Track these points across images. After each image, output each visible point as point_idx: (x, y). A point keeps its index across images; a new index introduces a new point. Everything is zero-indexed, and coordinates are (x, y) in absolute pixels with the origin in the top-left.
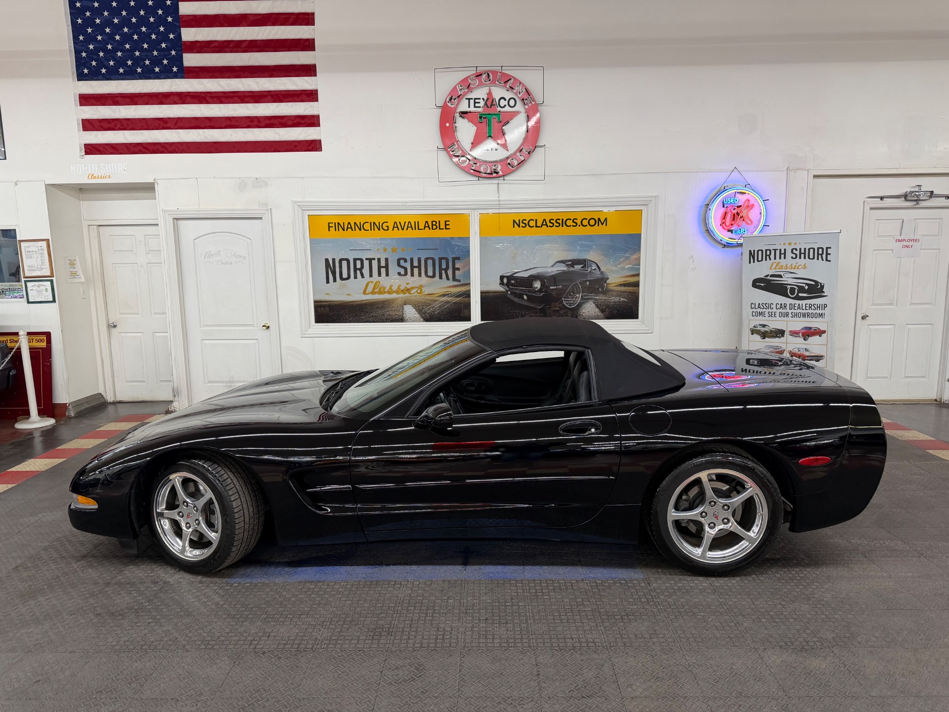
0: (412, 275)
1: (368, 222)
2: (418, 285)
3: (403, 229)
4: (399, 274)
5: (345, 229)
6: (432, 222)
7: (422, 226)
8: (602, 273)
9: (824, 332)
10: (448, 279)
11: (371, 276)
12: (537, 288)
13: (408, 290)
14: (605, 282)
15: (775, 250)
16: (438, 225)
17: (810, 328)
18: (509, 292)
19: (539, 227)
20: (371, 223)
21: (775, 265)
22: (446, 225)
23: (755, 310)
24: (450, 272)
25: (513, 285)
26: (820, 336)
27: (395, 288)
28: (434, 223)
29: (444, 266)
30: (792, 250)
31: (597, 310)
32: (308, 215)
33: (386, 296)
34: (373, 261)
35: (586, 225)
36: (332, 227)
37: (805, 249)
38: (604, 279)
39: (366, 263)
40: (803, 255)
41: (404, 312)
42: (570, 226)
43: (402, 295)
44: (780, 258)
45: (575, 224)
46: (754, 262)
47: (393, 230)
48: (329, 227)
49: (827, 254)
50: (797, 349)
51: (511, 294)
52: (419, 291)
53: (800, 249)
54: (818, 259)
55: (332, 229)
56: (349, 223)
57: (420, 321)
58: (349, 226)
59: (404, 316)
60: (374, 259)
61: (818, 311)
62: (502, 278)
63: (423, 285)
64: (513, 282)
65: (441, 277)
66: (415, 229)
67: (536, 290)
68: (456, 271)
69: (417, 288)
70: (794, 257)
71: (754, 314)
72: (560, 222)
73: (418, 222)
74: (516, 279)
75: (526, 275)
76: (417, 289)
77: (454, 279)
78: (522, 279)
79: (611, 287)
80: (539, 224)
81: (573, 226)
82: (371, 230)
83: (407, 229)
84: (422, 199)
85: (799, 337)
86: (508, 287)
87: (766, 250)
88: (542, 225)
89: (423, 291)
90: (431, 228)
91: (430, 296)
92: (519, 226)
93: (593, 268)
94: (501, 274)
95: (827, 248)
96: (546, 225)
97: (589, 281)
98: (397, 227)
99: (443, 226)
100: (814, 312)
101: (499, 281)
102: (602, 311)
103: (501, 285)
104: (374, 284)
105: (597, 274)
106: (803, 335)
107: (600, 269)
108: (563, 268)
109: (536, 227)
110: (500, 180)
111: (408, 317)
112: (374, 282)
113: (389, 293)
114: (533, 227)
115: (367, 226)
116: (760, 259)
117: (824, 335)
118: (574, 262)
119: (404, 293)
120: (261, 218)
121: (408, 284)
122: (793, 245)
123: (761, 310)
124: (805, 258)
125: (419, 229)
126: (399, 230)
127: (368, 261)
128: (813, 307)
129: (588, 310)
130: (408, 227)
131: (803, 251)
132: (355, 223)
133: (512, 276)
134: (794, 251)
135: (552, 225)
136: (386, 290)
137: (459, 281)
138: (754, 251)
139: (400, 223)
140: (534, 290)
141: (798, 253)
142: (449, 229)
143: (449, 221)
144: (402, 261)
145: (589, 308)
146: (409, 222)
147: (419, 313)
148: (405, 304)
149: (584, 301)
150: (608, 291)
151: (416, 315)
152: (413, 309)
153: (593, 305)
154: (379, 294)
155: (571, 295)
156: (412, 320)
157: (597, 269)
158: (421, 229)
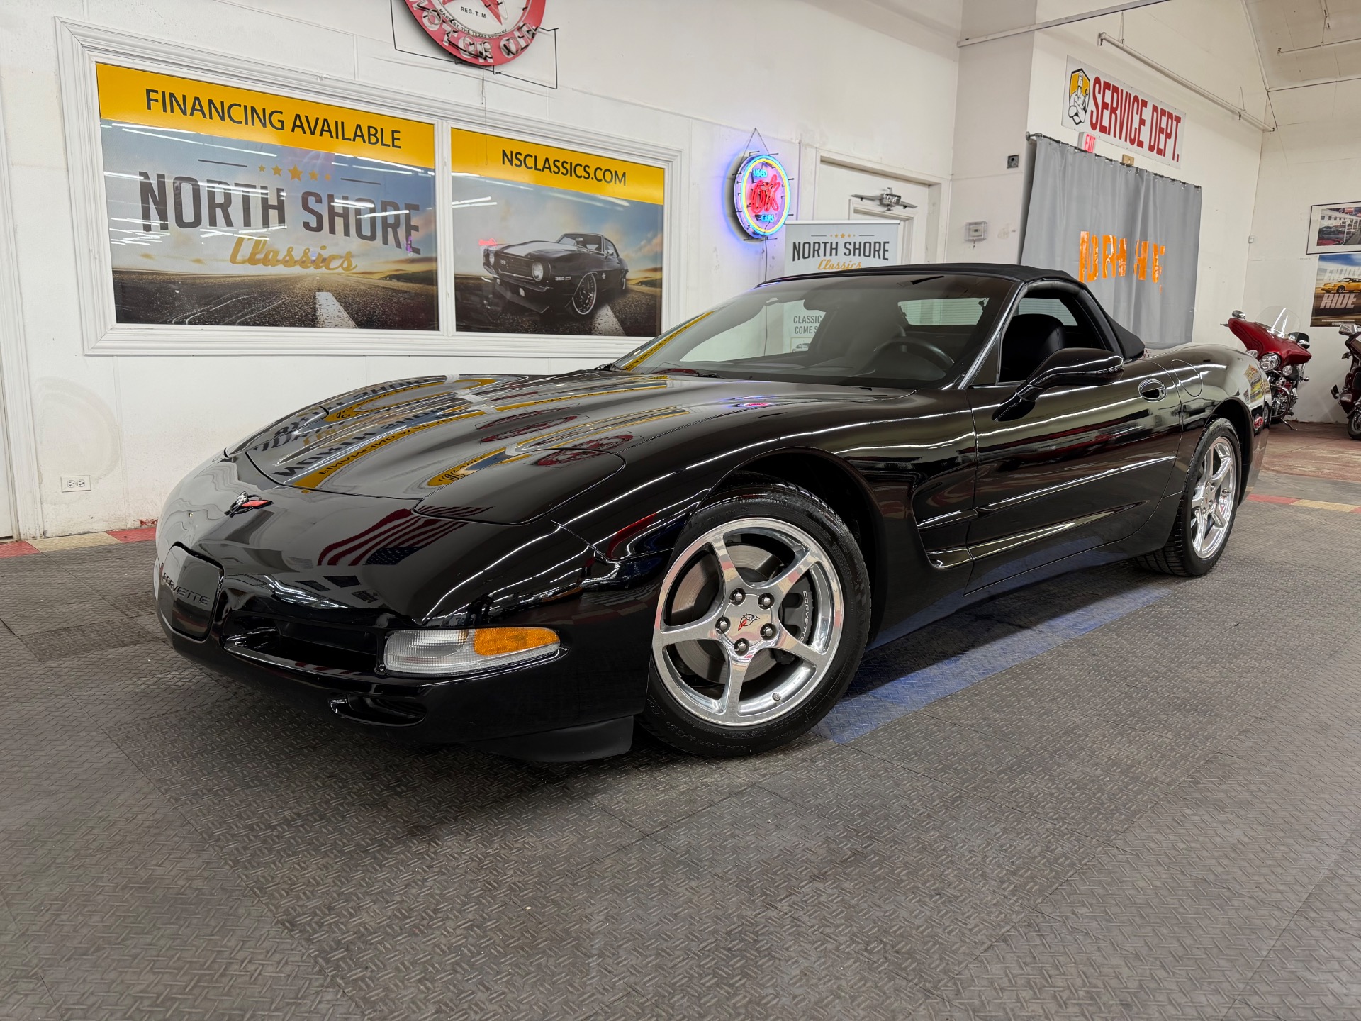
0: (332, 231)
1: (240, 106)
2: (343, 253)
3: (313, 133)
4: (306, 225)
5: (189, 111)
6: (369, 127)
7: (349, 133)
8: (620, 261)
11: (247, 223)
12: (537, 277)
13: (324, 260)
14: (624, 277)
15: (825, 243)
16: (379, 135)
18: (497, 281)
19: (539, 170)
20: (245, 107)
21: (824, 263)
22: (394, 139)
23: (799, 325)
24: (401, 232)
25: (503, 268)
27: (297, 255)
28: (373, 131)
30: (846, 243)
31: (615, 320)
32: (97, 62)
33: (280, 271)
35: (601, 180)
36: (157, 101)
37: (860, 243)
38: (623, 272)
40: (857, 251)
41: (318, 306)
42: (581, 177)
43: (311, 270)
44: (831, 255)
45: (587, 176)
46: (799, 259)
47: (293, 130)
48: (149, 100)
49: (885, 250)
51: (501, 284)
52: (345, 265)
53: (855, 243)
54: (874, 257)
55: (157, 106)
56: (197, 99)
57: (348, 327)
58: (197, 107)
59: (318, 313)
62: (487, 254)
63: (353, 253)
64: (503, 262)
65: (385, 241)
66: (337, 137)
67: (537, 280)
68: (413, 232)
69: (341, 257)
70: (848, 253)
71: (798, 330)
72: (568, 166)
73: (342, 123)
74: (509, 257)
75: (521, 252)
76: (341, 261)
77: (409, 247)
78: (517, 259)
79: (631, 285)
80: (540, 166)
81: (584, 177)
82: (246, 123)
83: (321, 135)
84: (351, 78)
86: (496, 271)
87: (814, 243)
88: (544, 167)
89: (353, 266)
90: (367, 140)
91: (368, 276)
92: (511, 162)
93: (610, 252)
94: (486, 248)
95: (885, 243)
96: (549, 168)
97: (606, 272)
98: (302, 126)
99: (388, 140)
101: (482, 260)
102: (622, 322)
103: (486, 267)
104: (253, 241)
105: (615, 262)
107: (617, 255)
108: (570, 246)
109: (536, 169)
110: (487, 74)
111: (325, 316)
112: (255, 238)
113: (288, 262)
114: (531, 168)
115: (237, 113)
116: (806, 255)
118: (586, 240)
119: (317, 267)
121: (323, 248)
122: (846, 237)
123: (806, 325)
124: (860, 255)
125: (343, 138)
126: (304, 132)
129: (604, 320)
130: (323, 130)
131: (857, 246)
132: (211, 102)
133: (502, 251)
134: (848, 246)
135: (556, 170)
136: (280, 257)
137: (417, 251)
138: (799, 243)
139: (306, 117)
140: (534, 280)
141: (851, 247)
142: (400, 147)
143: (399, 132)
144: (312, 200)
145: (606, 316)
146: (326, 120)
147: (346, 309)
148: (319, 290)
149: (599, 305)
150: (627, 291)
151: (339, 314)
152: (335, 301)
153: (610, 313)
154: (266, 265)
155: (583, 294)
156: (334, 324)
157: (615, 254)
158: (350, 140)
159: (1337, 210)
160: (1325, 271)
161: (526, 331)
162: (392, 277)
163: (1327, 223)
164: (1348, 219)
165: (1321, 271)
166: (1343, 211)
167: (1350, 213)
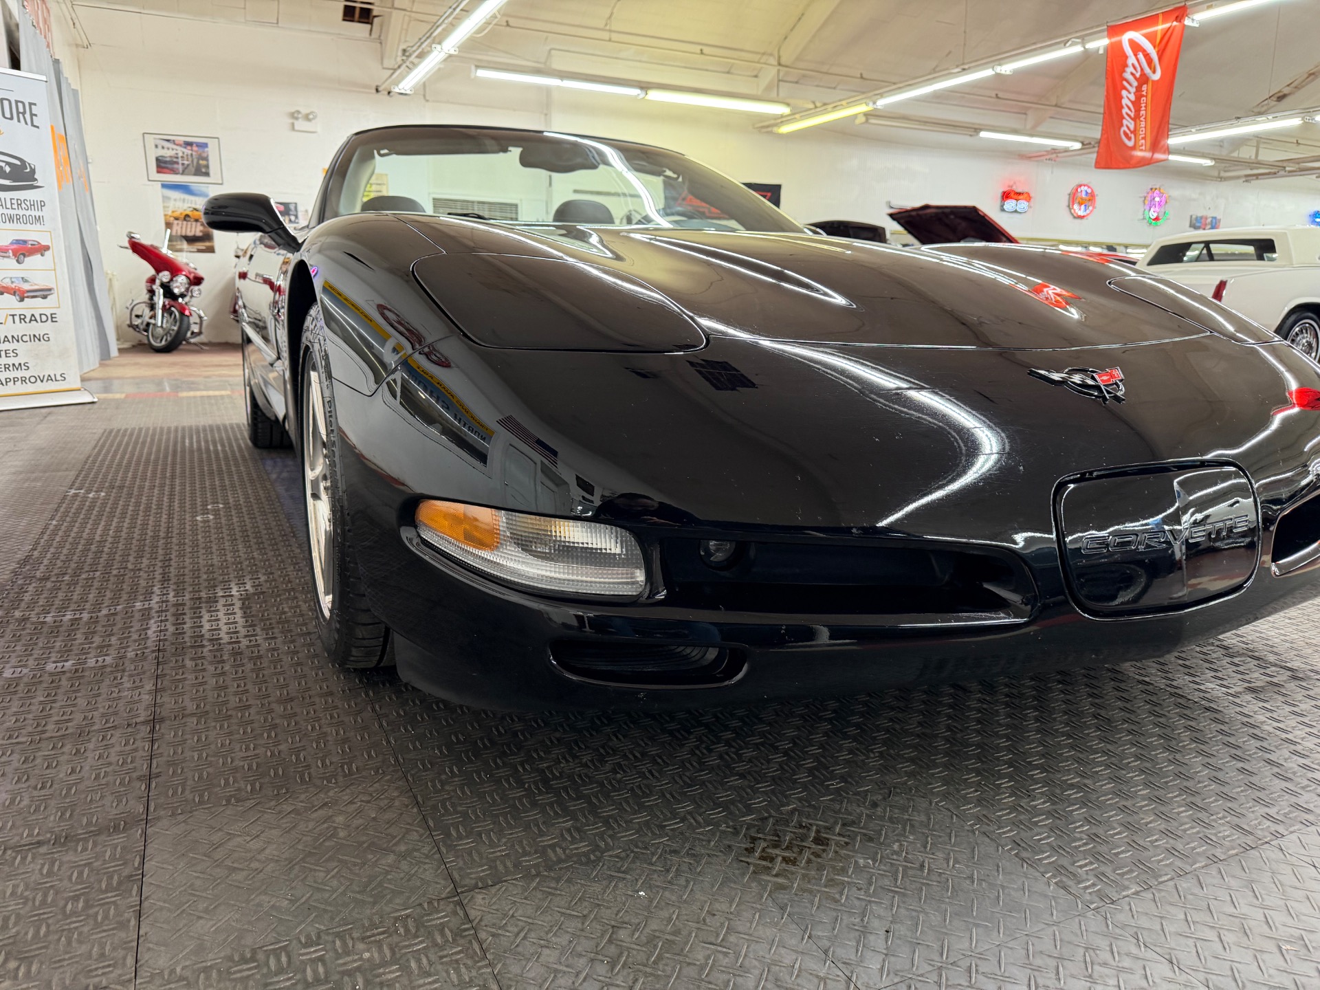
9: (47, 248)
17: (25, 242)
26: (42, 255)
50: (8, 280)
61: (33, 213)
85: (9, 257)
100: (28, 213)
106: (15, 255)
117: (47, 253)
128: (23, 205)
159: (168, 141)
160: (169, 198)
163: (161, 152)
164: (180, 151)
165: (165, 198)
166: (174, 142)
167: (180, 145)
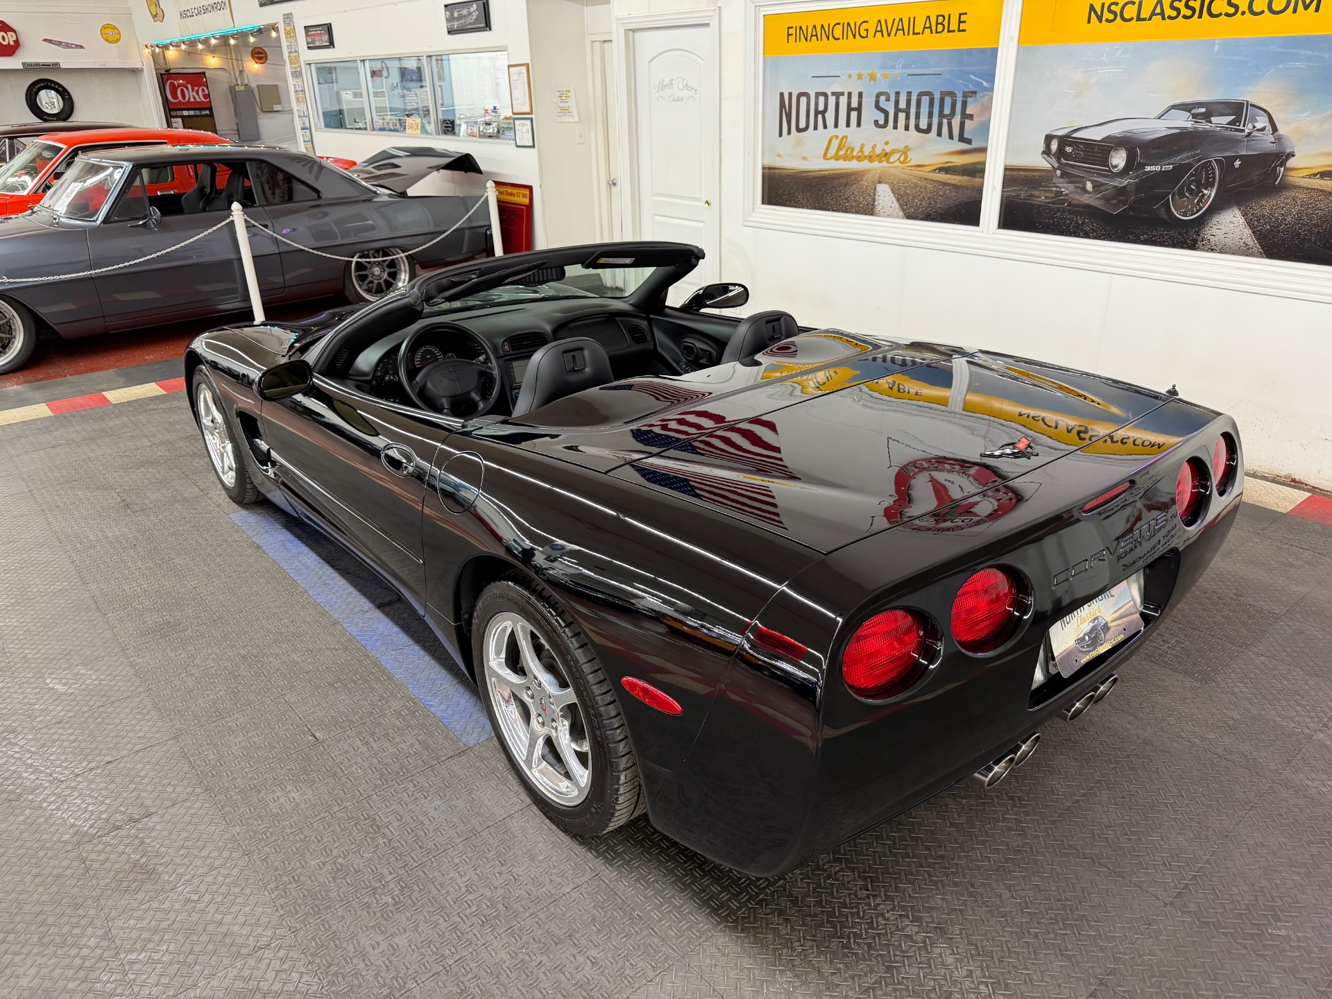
0: (896, 126)
1: (840, 24)
2: (901, 146)
3: (889, 35)
4: (876, 123)
6: (938, 16)
7: (919, 28)
8: (1279, 140)
10: (951, 137)
11: (836, 125)
12: (1116, 166)
13: (886, 154)
14: (1286, 165)
16: (946, 23)
18: (1058, 172)
19: (1144, 19)
20: (844, 24)
22: (960, 22)
24: (956, 122)
25: (1068, 156)
27: (867, 151)
28: (940, 19)
29: (947, 111)
31: (1248, 231)
32: (764, 15)
33: (853, 165)
34: (841, 97)
36: (792, 35)
38: (1282, 157)
39: (832, 100)
41: (877, 197)
42: (1221, 14)
43: (876, 164)
45: (1232, 10)
47: (875, 36)
48: (789, 35)
51: (1062, 176)
52: (902, 159)
55: (792, 38)
56: (815, 26)
57: (898, 217)
58: (814, 33)
59: (876, 203)
60: (842, 94)
62: (1049, 138)
63: (910, 146)
64: (1069, 149)
65: (939, 134)
66: (909, 34)
67: (1115, 170)
68: (967, 122)
69: (900, 151)
72: (1196, 5)
73: (914, 18)
74: (1076, 143)
75: (1097, 135)
76: (899, 154)
77: (962, 139)
78: (1089, 145)
79: (1295, 178)
81: (1227, 15)
82: (843, 38)
83: (895, 35)
86: (1059, 161)
88: (1153, 14)
89: (909, 159)
90: (934, 30)
91: (919, 169)
92: (1100, 19)
93: (1259, 125)
94: (1046, 133)
96: (1162, 14)
97: (1241, 157)
98: (881, 31)
99: (954, 26)
101: (1042, 147)
102: (1261, 236)
103: (1045, 156)
104: (838, 140)
105: (1266, 142)
107: (1275, 129)
108: (1183, 121)
109: (1139, 19)
111: (881, 206)
112: (840, 137)
113: (859, 158)
115: (838, 32)
118: (1209, 110)
119: (880, 161)
120: (708, 25)
121: (887, 143)
125: (914, 34)
126: (883, 36)
127: (834, 97)
129: (1225, 229)
130: (897, 30)
132: (823, 26)
133: (1068, 136)
135: (1174, 13)
136: (855, 153)
137: (969, 141)
139: (886, 21)
140: (1110, 171)
142: (966, 31)
143: (966, 14)
144: (882, 98)
145: (1231, 224)
146: (901, 19)
147: (898, 200)
148: (879, 182)
149: (1216, 208)
150: (1285, 186)
151: (893, 205)
152: (890, 192)
153: (1241, 220)
154: (845, 160)
155: (1190, 190)
156: (887, 214)
157: (1269, 127)
158: (919, 34)
161: (1087, 236)
162: (941, 170)
